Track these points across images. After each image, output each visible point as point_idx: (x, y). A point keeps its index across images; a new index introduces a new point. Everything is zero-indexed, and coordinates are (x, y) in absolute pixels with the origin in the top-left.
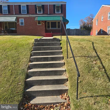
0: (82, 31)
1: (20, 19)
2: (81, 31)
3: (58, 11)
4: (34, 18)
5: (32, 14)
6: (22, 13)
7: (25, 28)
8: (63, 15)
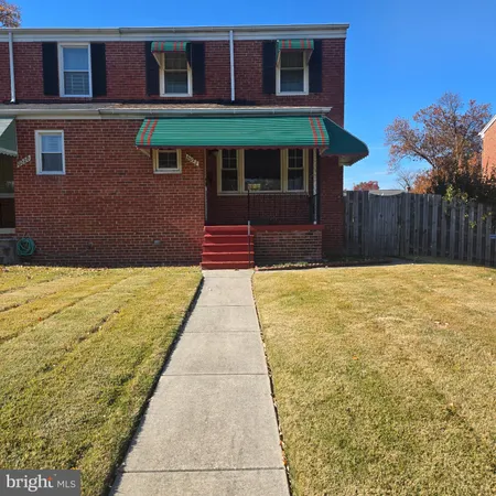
0: (449, 210)
1: (37, 132)
2: (440, 209)
3: (292, 79)
4: (135, 125)
5: (127, 97)
6: (62, 94)
7: (69, 193)
8: (327, 109)
